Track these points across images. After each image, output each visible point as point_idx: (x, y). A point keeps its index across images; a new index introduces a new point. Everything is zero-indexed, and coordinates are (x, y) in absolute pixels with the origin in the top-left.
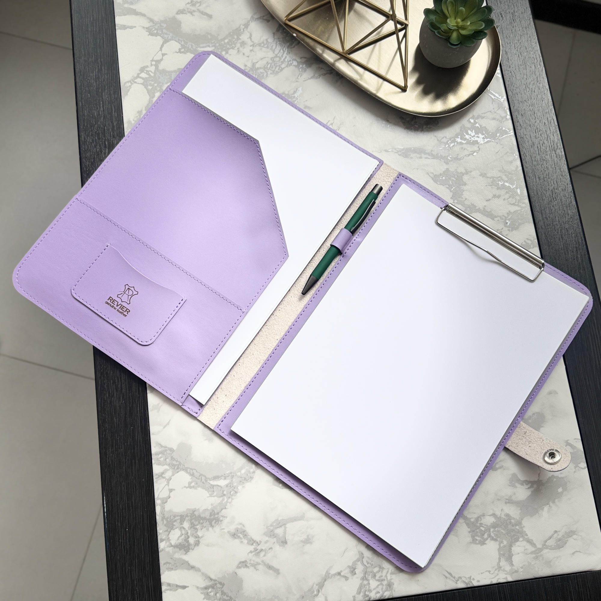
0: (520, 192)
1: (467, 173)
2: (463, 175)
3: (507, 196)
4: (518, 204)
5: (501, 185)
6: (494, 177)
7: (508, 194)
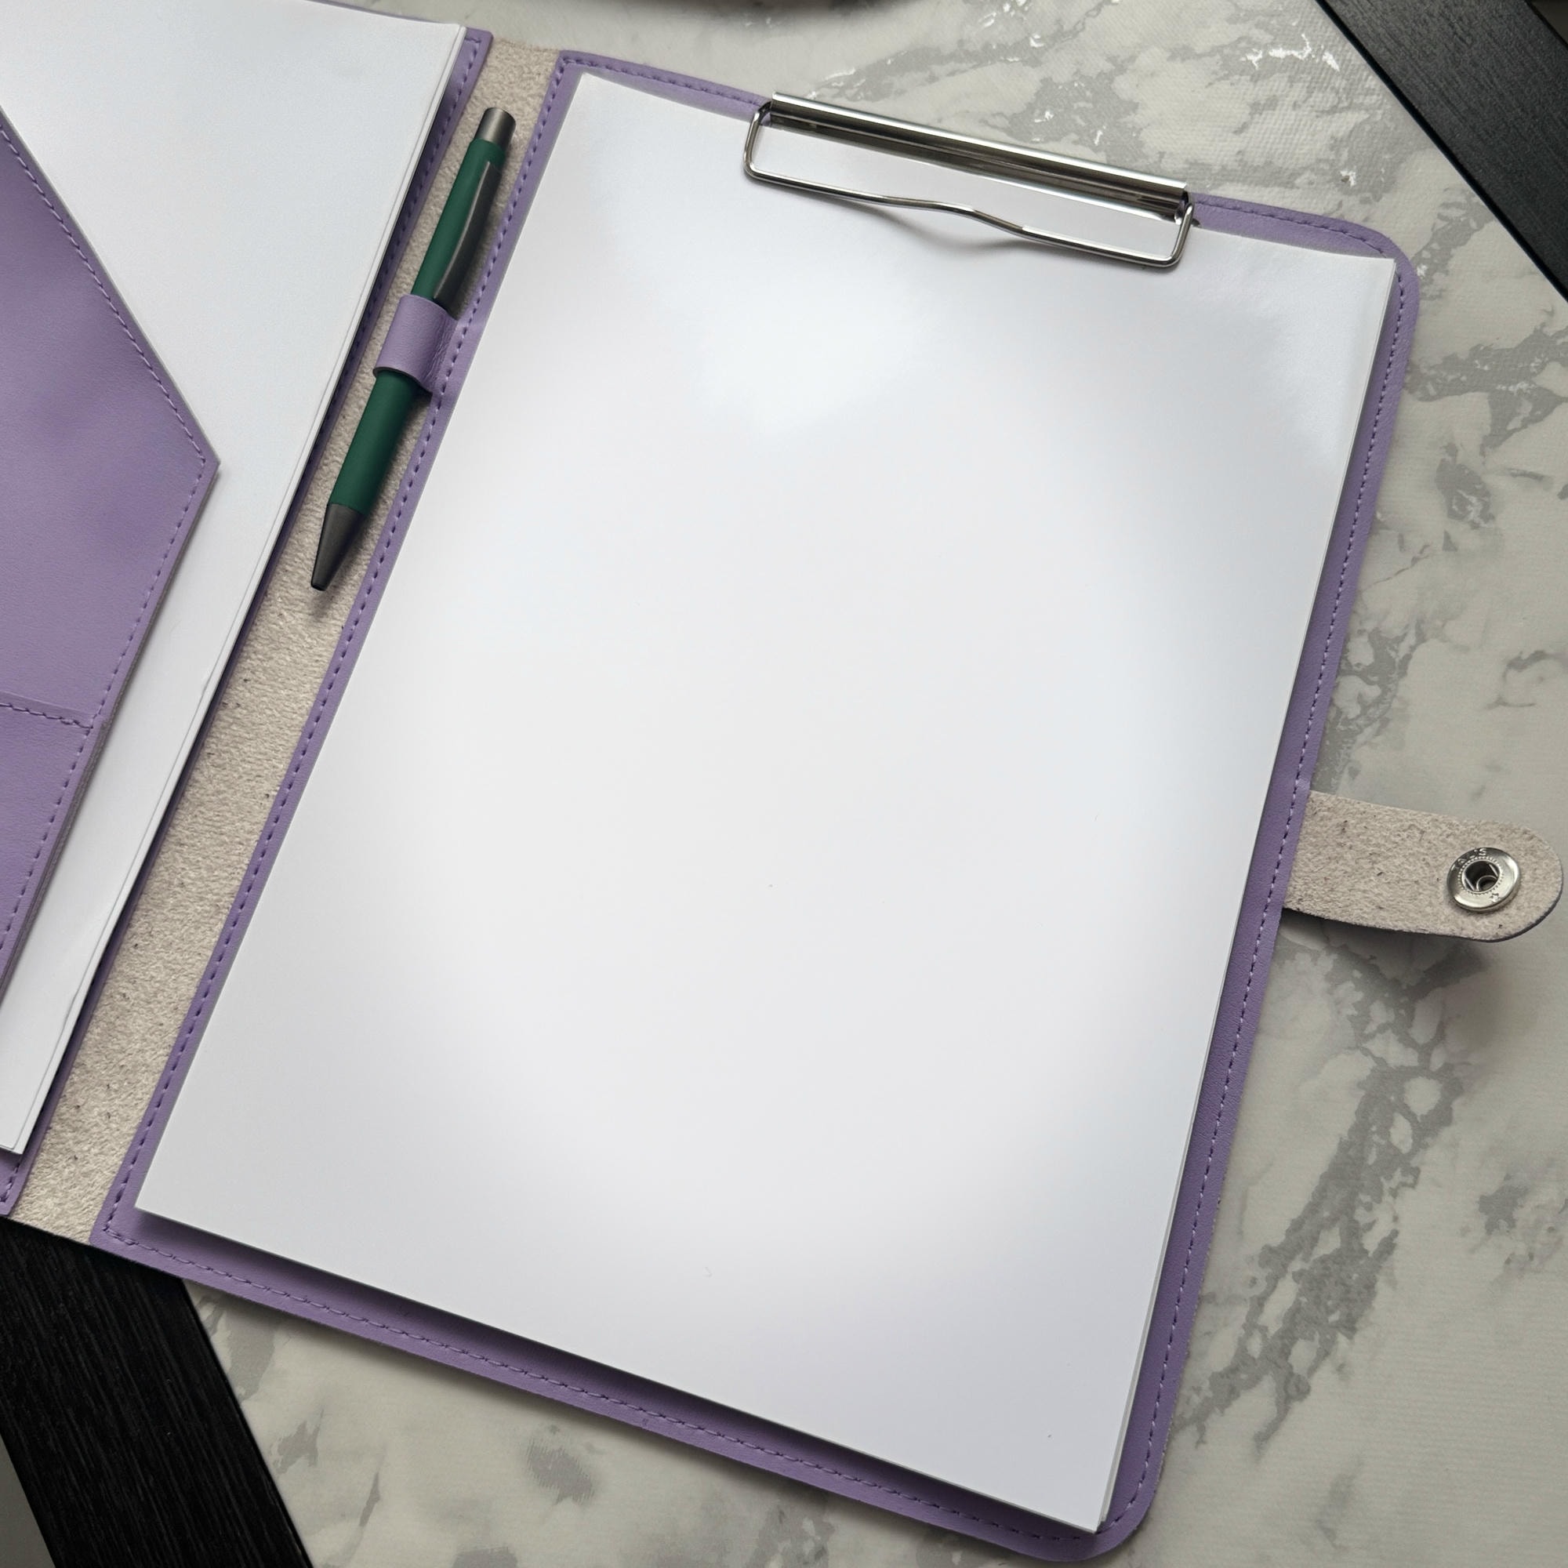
0: (1337, 61)
1: (1121, 69)
2: (1112, 81)
3: (1298, 92)
4: (1351, 103)
5: (1259, 61)
6: (1223, 46)
7: (1301, 84)
